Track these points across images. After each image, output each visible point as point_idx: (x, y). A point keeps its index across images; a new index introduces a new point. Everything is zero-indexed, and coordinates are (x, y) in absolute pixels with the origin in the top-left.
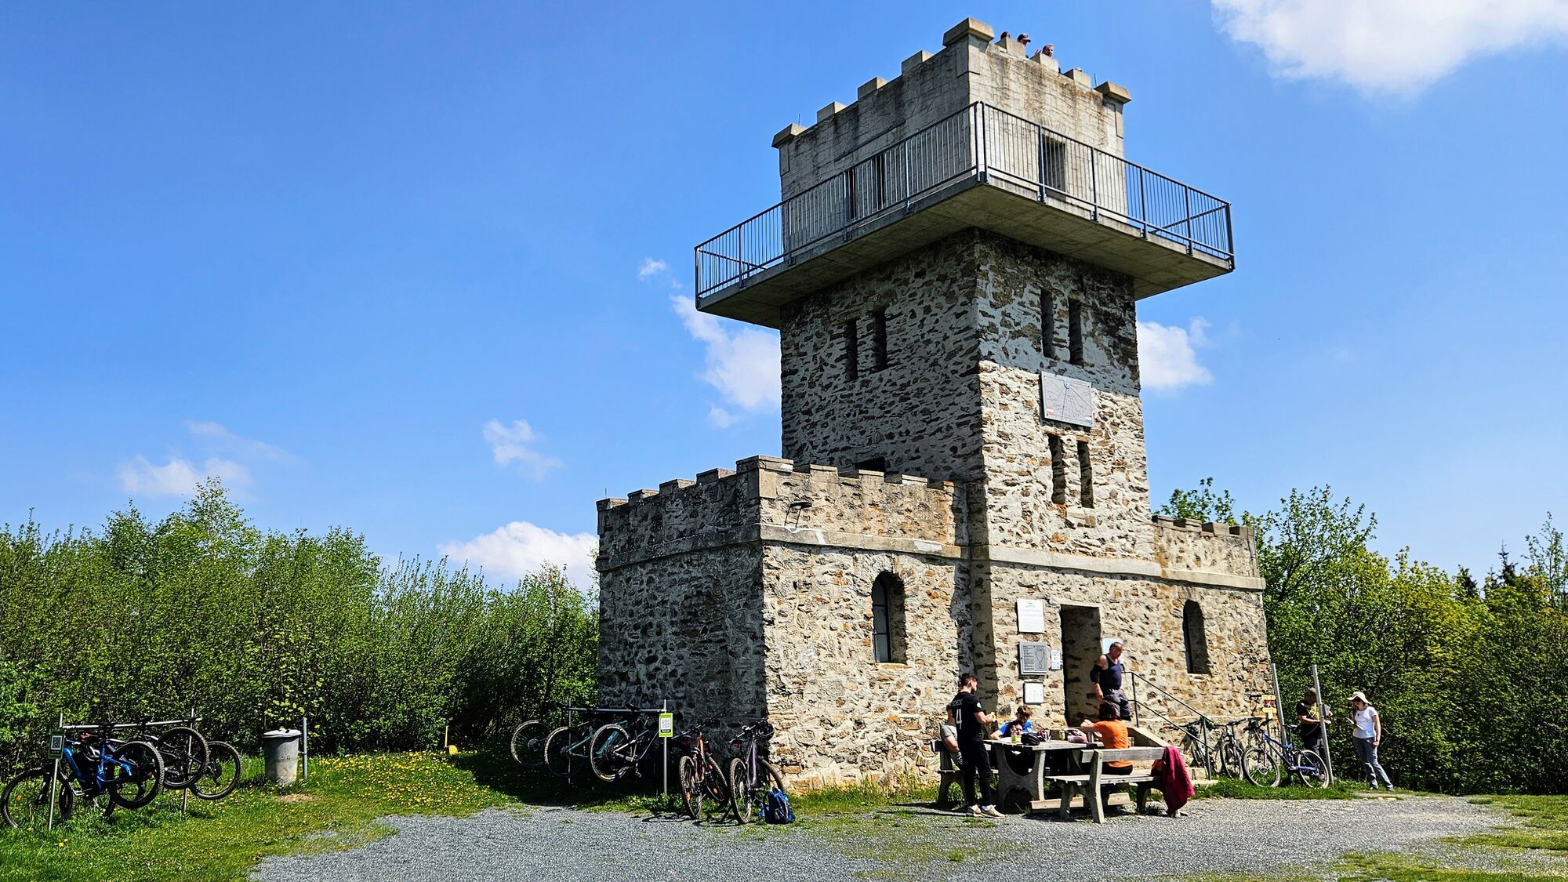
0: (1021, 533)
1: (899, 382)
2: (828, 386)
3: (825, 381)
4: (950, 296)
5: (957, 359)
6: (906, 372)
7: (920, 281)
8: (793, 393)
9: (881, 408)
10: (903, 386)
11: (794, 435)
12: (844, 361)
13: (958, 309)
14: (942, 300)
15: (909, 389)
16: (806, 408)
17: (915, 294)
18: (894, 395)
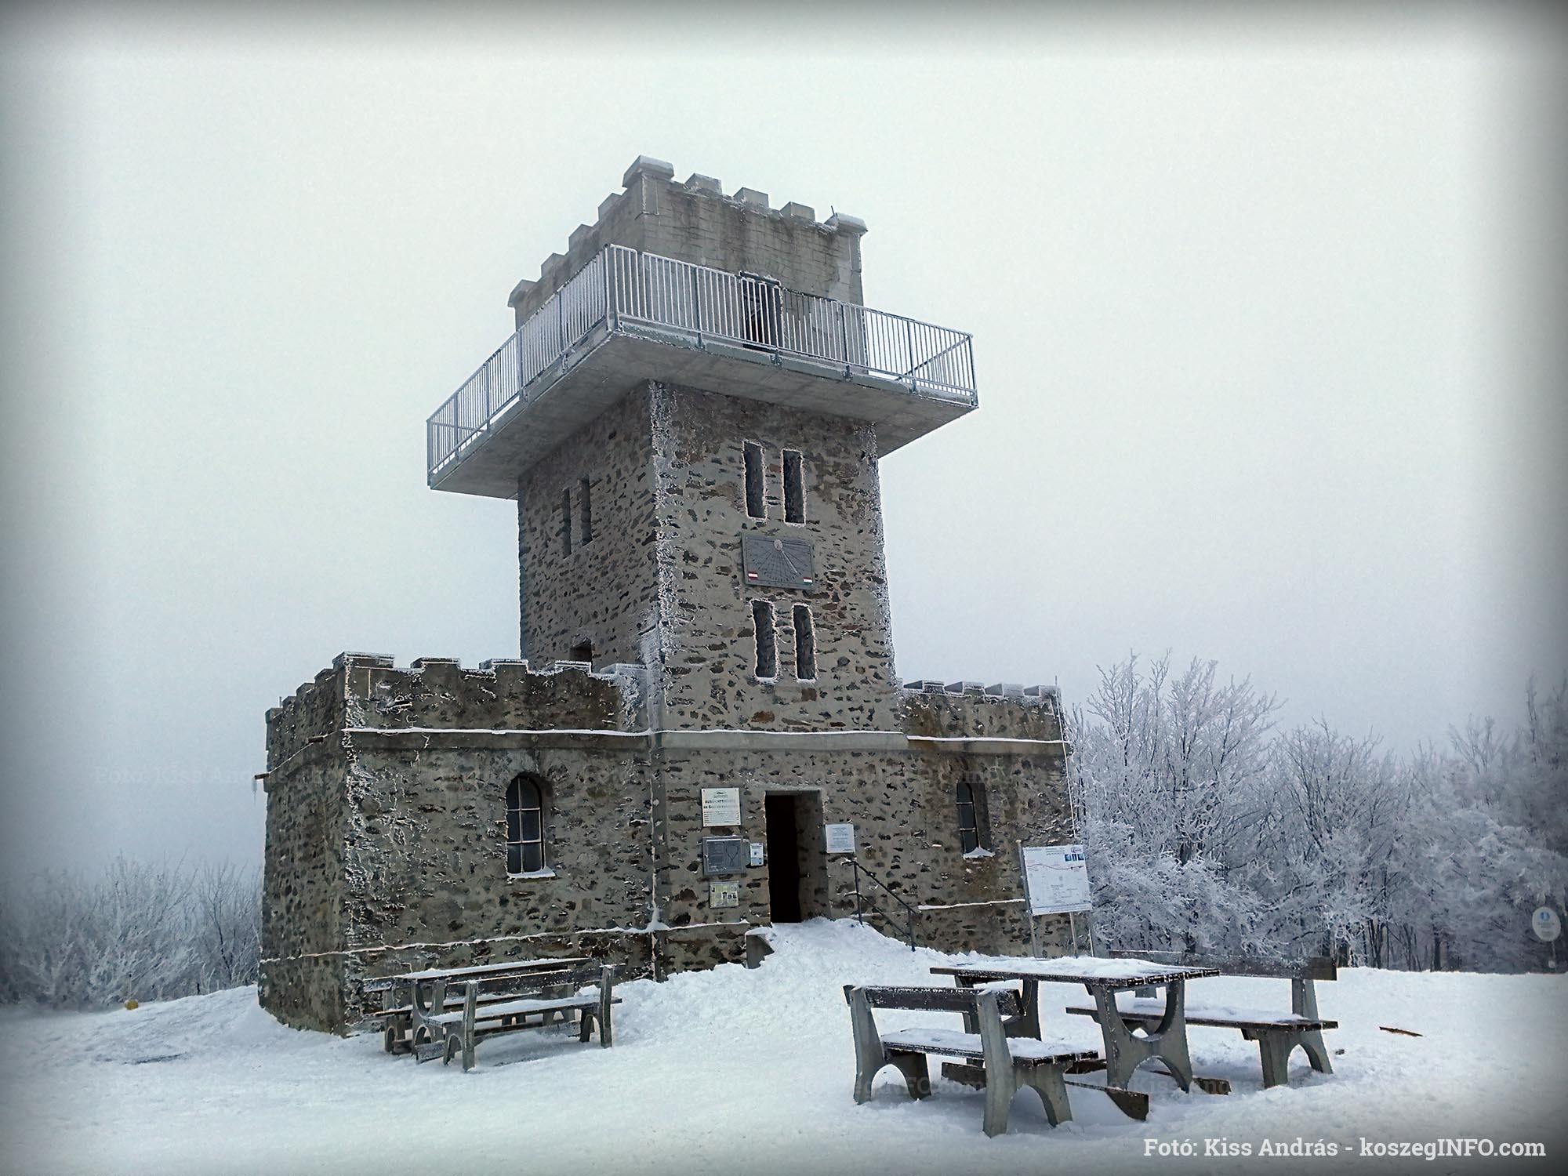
0: (709, 714)
1: (601, 555)
2: (551, 563)
3: (548, 559)
4: (633, 456)
5: (639, 526)
6: (604, 543)
7: (613, 442)
8: (528, 573)
9: (589, 585)
10: (604, 559)
11: (528, 620)
12: (561, 535)
13: (639, 472)
14: (627, 461)
15: (607, 562)
16: (536, 590)
17: (609, 458)
18: (598, 569)
